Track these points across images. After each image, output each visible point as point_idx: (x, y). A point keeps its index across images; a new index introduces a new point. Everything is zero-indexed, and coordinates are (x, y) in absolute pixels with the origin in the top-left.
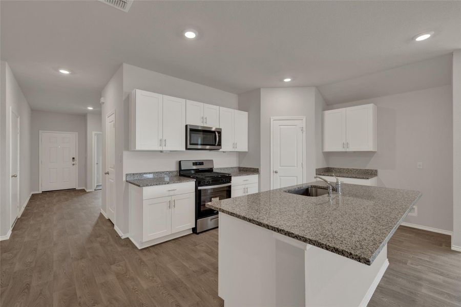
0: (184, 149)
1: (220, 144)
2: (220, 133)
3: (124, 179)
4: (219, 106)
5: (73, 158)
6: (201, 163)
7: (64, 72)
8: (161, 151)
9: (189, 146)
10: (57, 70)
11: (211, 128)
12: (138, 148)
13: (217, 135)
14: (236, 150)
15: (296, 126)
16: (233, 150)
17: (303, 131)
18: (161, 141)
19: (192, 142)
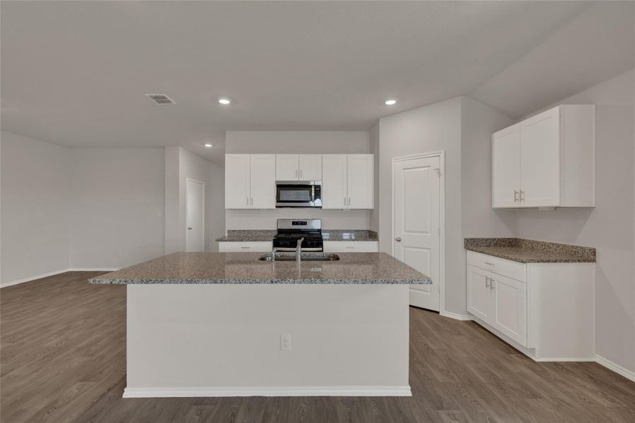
0: (276, 207)
2: (319, 187)
6: (304, 223)
7: (208, 146)
9: (277, 204)
10: (204, 144)
11: (309, 182)
13: (313, 189)
14: (350, 207)
15: (429, 166)
16: (345, 207)
17: (439, 174)
18: (248, 199)
19: (281, 199)
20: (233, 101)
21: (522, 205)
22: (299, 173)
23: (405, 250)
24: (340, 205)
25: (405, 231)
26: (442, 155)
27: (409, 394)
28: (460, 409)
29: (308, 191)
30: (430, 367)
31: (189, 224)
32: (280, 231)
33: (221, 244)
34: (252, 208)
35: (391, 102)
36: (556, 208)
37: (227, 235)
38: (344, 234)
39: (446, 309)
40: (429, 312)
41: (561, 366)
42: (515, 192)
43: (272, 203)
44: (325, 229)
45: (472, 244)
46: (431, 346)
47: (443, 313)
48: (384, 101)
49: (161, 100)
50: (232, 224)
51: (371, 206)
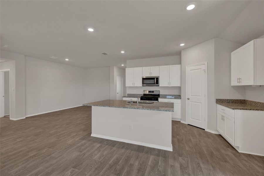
1: (158, 83)
6: (153, 92)
7: (123, 65)
9: (143, 85)
10: (121, 65)
13: (155, 79)
14: (170, 86)
15: (201, 69)
16: (169, 86)
17: (205, 72)
18: (133, 83)
19: (144, 83)
20: (125, 52)
21: (241, 84)
22: (150, 73)
23: (191, 103)
24: (166, 85)
25: (191, 95)
26: (206, 64)
27: (171, 150)
28: (188, 158)
29: (154, 80)
30: (186, 145)
31: (117, 92)
32: (144, 95)
33: (124, 98)
34: (134, 86)
35: (182, 45)
36: (260, 86)
37: (127, 95)
38: (167, 96)
39: (208, 128)
40: (200, 129)
41: (252, 156)
42: (238, 79)
43: (141, 85)
44: (162, 94)
45: (220, 101)
46: (192, 140)
47: (207, 130)
48: (180, 45)
49: (105, 54)
50: (129, 92)
51: (179, 85)
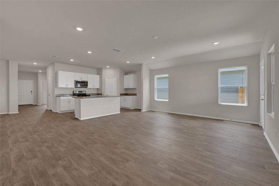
0: (74, 87)
1: (87, 86)
2: (87, 82)
3: (55, 96)
4: (87, 74)
5: (31, 91)
6: (81, 92)
8: (67, 88)
9: (76, 86)
12: (59, 87)
15: (114, 80)
17: (116, 82)
18: (66, 85)
21: (128, 88)
24: (92, 87)
26: (116, 78)
35: (108, 67)
